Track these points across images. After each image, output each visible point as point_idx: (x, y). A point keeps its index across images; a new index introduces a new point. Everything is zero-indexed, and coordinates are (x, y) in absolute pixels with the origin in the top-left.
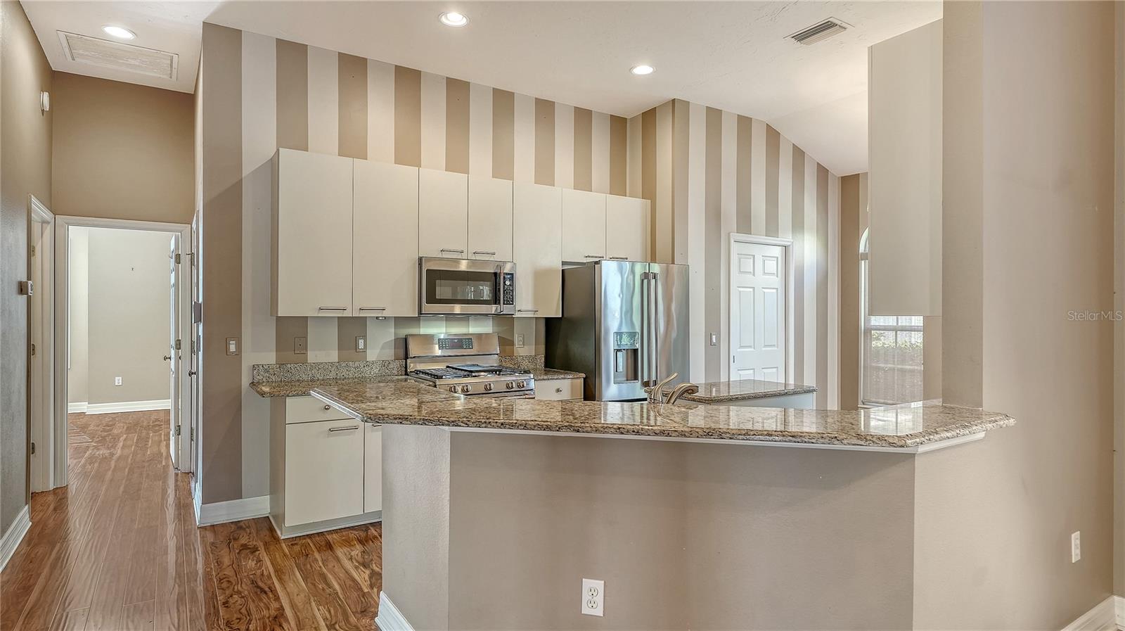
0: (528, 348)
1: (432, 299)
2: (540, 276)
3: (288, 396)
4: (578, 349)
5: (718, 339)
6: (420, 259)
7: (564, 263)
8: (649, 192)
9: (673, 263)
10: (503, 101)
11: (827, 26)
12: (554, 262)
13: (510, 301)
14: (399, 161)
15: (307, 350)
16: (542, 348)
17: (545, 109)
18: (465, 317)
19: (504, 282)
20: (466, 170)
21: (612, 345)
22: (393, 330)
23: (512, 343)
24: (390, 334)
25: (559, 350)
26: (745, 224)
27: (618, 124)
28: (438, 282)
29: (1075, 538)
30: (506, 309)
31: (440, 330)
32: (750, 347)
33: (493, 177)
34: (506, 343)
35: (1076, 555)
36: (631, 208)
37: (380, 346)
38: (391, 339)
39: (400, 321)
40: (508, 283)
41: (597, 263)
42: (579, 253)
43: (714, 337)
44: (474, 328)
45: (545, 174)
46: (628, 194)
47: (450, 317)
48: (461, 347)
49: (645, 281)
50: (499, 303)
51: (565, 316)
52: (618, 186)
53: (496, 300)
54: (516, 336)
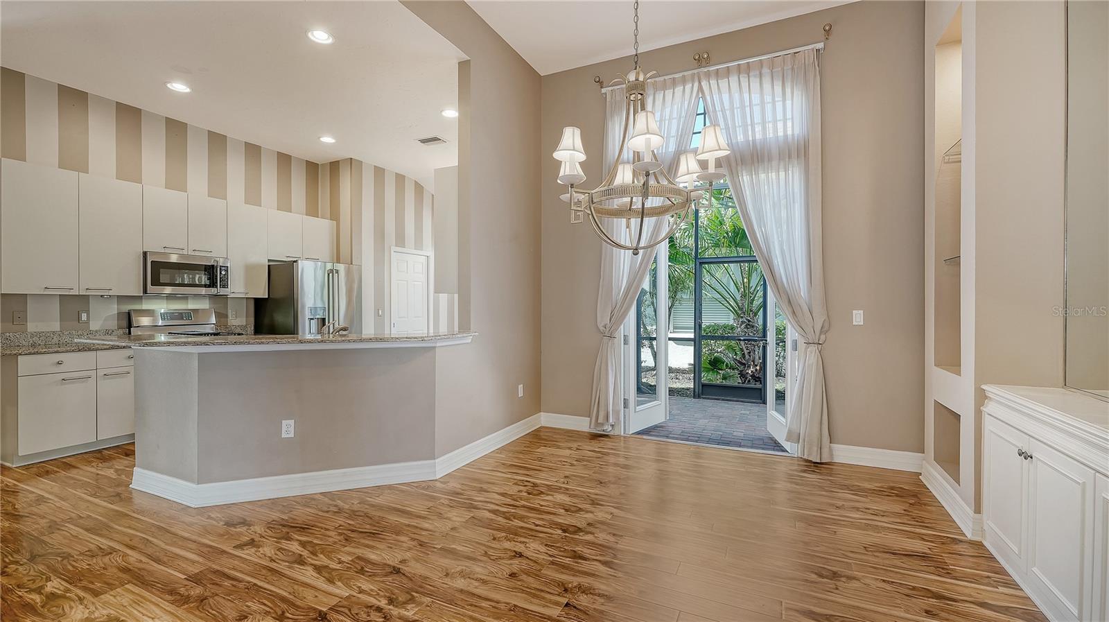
0: (241, 319)
1: (156, 282)
2: (250, 269)
3: (20, 354)
4: (280, 318)
5: (383, 312)
6: (145, 254)
7: (269, 261)
8: (335, 216)
9: (352, 264)
10: (217, 142)
11: (435, 139)
12: (261, 259)
13: (225, 286)
14: (120, 176)
15: (27, 322)
16: (252, 320)
17: (253, 151)
18: (185, 298)
19: (221, 273)
20: (183, 188)
21: (308, 315)
22: (116, 306)
23: (226, 316)
24: (114, 309)
25: (266, 321)
26: (400, 240)
27: (312, 168)
28: (161, 270)
29: (521, 387)
30: (222, 291)
31: (161, 307)
32: (404, 317)
33: (209, 196)
34: (222, 316)
35: (521, 394)
36: (322, 226)
37: (103, 319)
38: (114, 313)
39: (122, 299)
40: (223, 273)
41: (295, 262)
42: (282, 255)
43: (380, 311)
44: (191, 305)
45: (253, 197)
46: (320, 216)
47: (170, 297)
48: (182, 319)
49: (331, 274)
50: (217, 287)
51: (271, 296)
52: (312, 211)
53: (213, 284)
54: (230, 311)
